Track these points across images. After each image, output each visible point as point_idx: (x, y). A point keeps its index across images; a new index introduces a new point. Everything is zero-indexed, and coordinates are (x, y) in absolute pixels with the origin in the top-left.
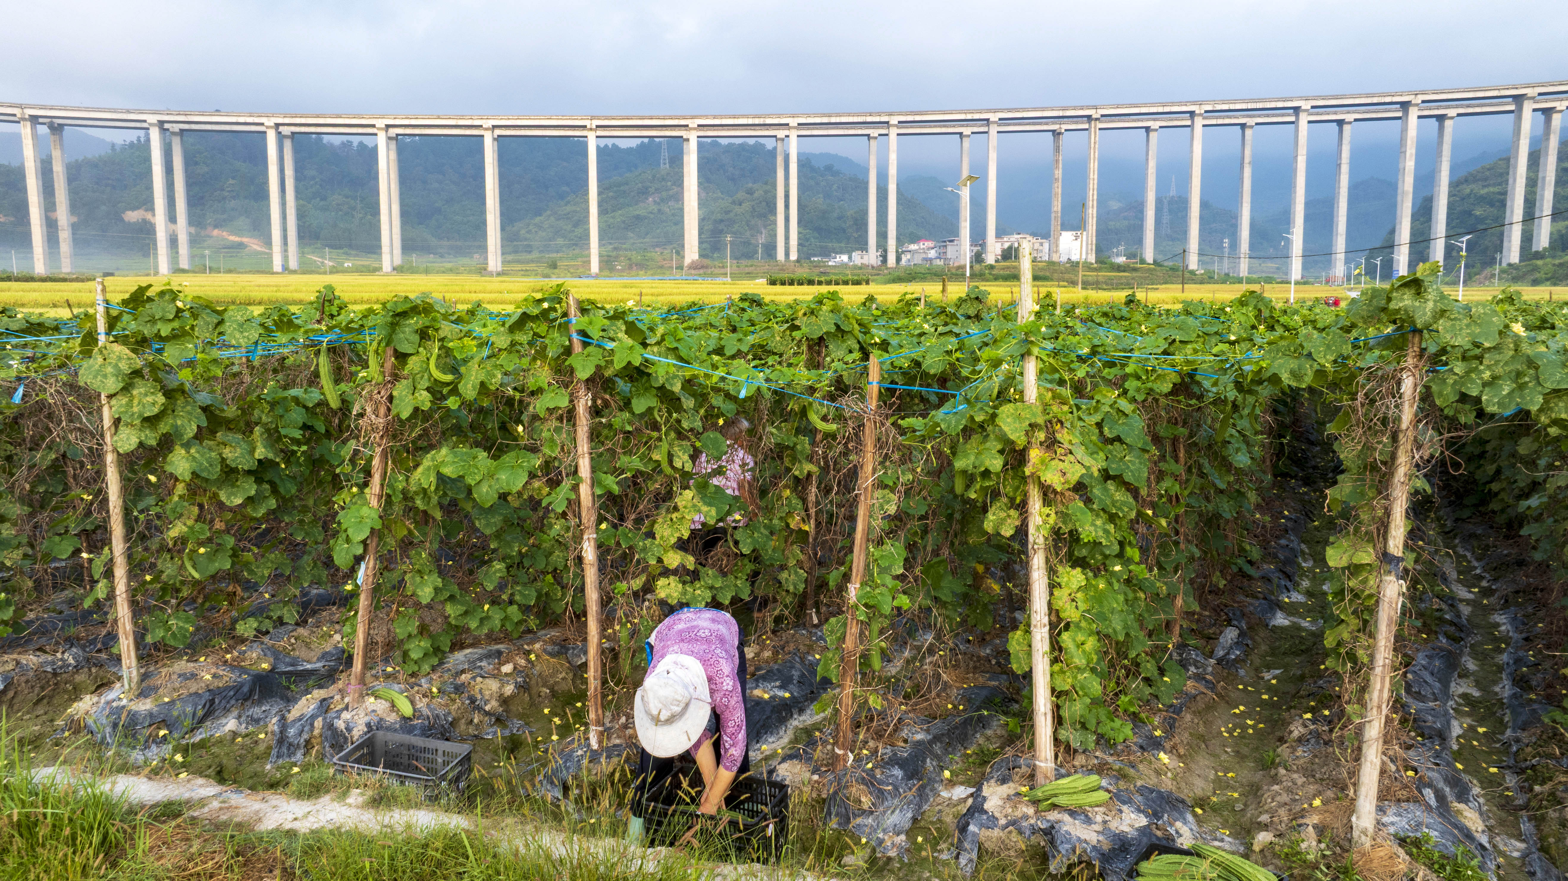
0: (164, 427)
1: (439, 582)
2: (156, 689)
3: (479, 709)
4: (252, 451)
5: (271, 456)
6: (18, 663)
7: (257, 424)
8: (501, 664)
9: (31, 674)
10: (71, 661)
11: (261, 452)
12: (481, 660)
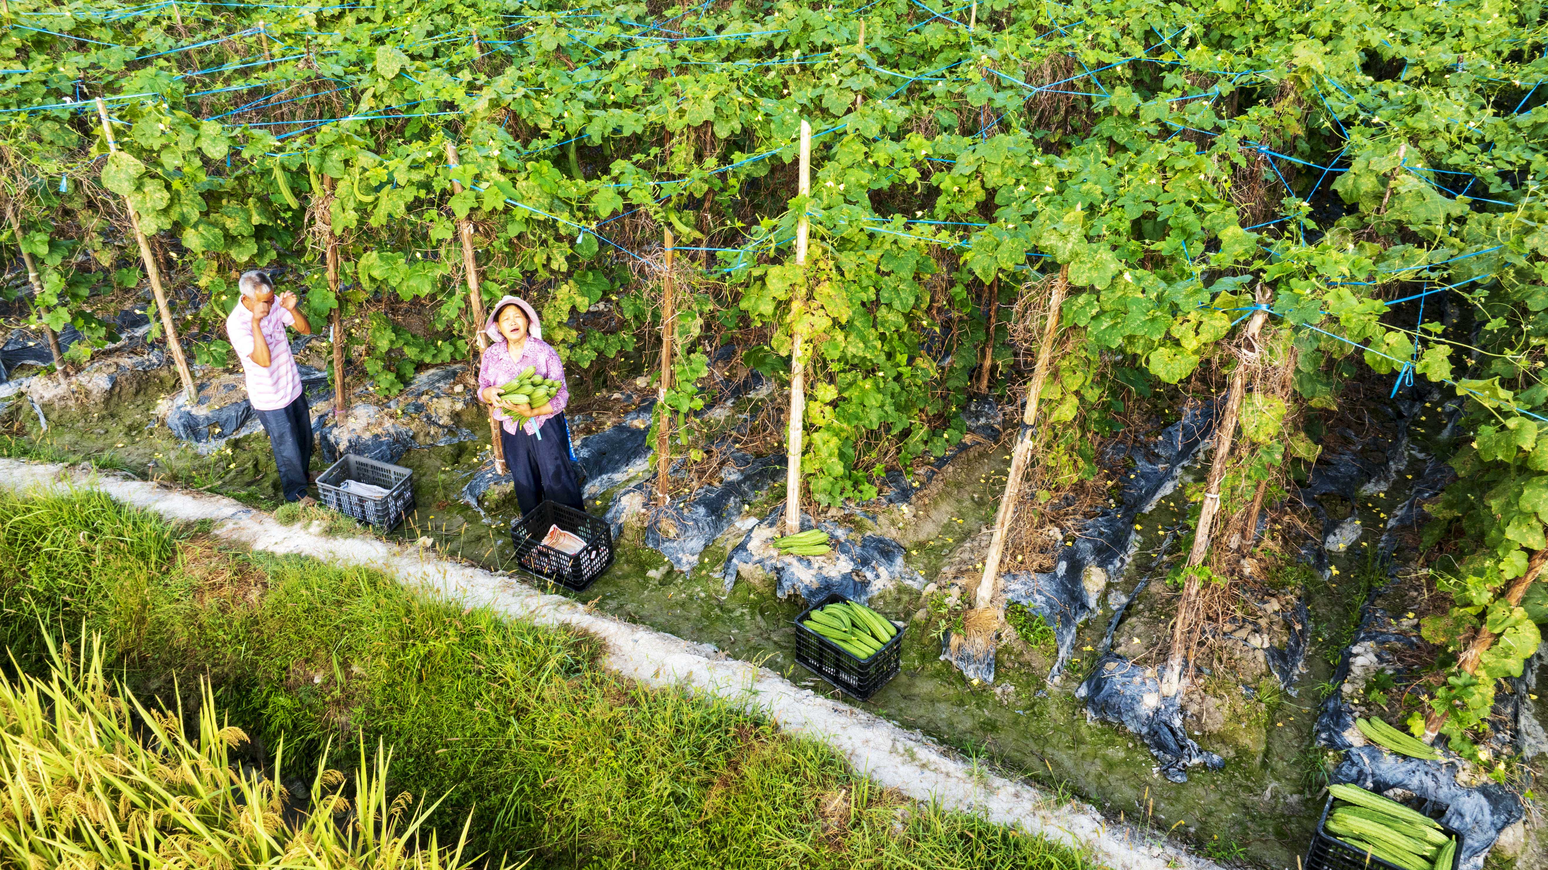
0: (175, 215)
1: (393, 336)
2: (208, 398)
3: (435, 423)
4: (248, 220)
5: (264, 222)
6: (118, 365)
7: (250, 196)
8: (455, 384)
9: (128, 373)
10: (155, 361)
11: (256, 219)
12: (439, 381)
